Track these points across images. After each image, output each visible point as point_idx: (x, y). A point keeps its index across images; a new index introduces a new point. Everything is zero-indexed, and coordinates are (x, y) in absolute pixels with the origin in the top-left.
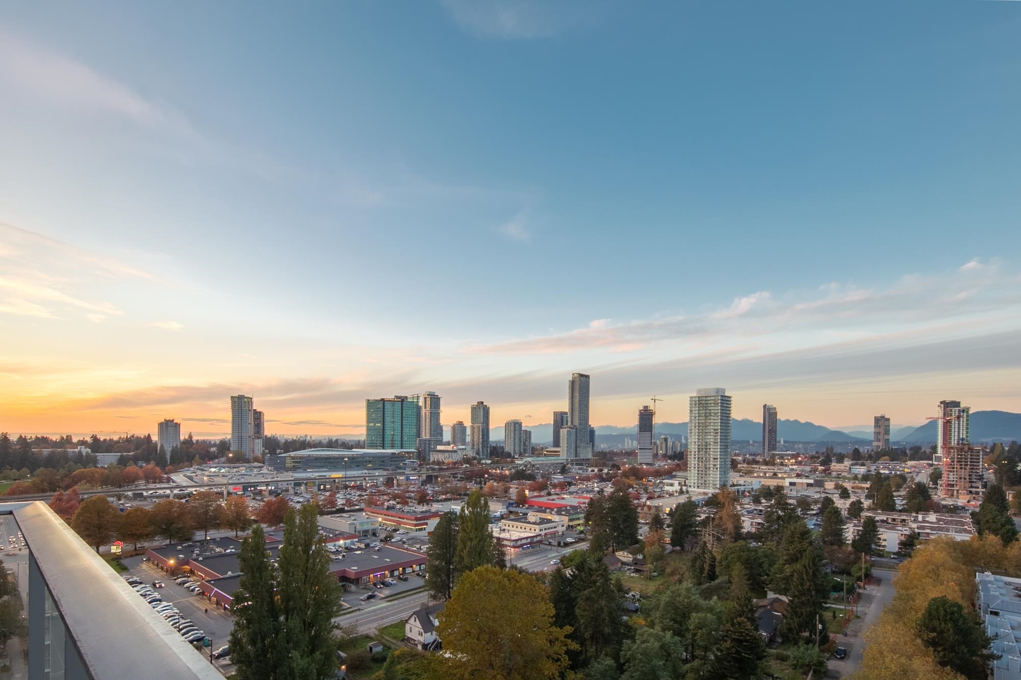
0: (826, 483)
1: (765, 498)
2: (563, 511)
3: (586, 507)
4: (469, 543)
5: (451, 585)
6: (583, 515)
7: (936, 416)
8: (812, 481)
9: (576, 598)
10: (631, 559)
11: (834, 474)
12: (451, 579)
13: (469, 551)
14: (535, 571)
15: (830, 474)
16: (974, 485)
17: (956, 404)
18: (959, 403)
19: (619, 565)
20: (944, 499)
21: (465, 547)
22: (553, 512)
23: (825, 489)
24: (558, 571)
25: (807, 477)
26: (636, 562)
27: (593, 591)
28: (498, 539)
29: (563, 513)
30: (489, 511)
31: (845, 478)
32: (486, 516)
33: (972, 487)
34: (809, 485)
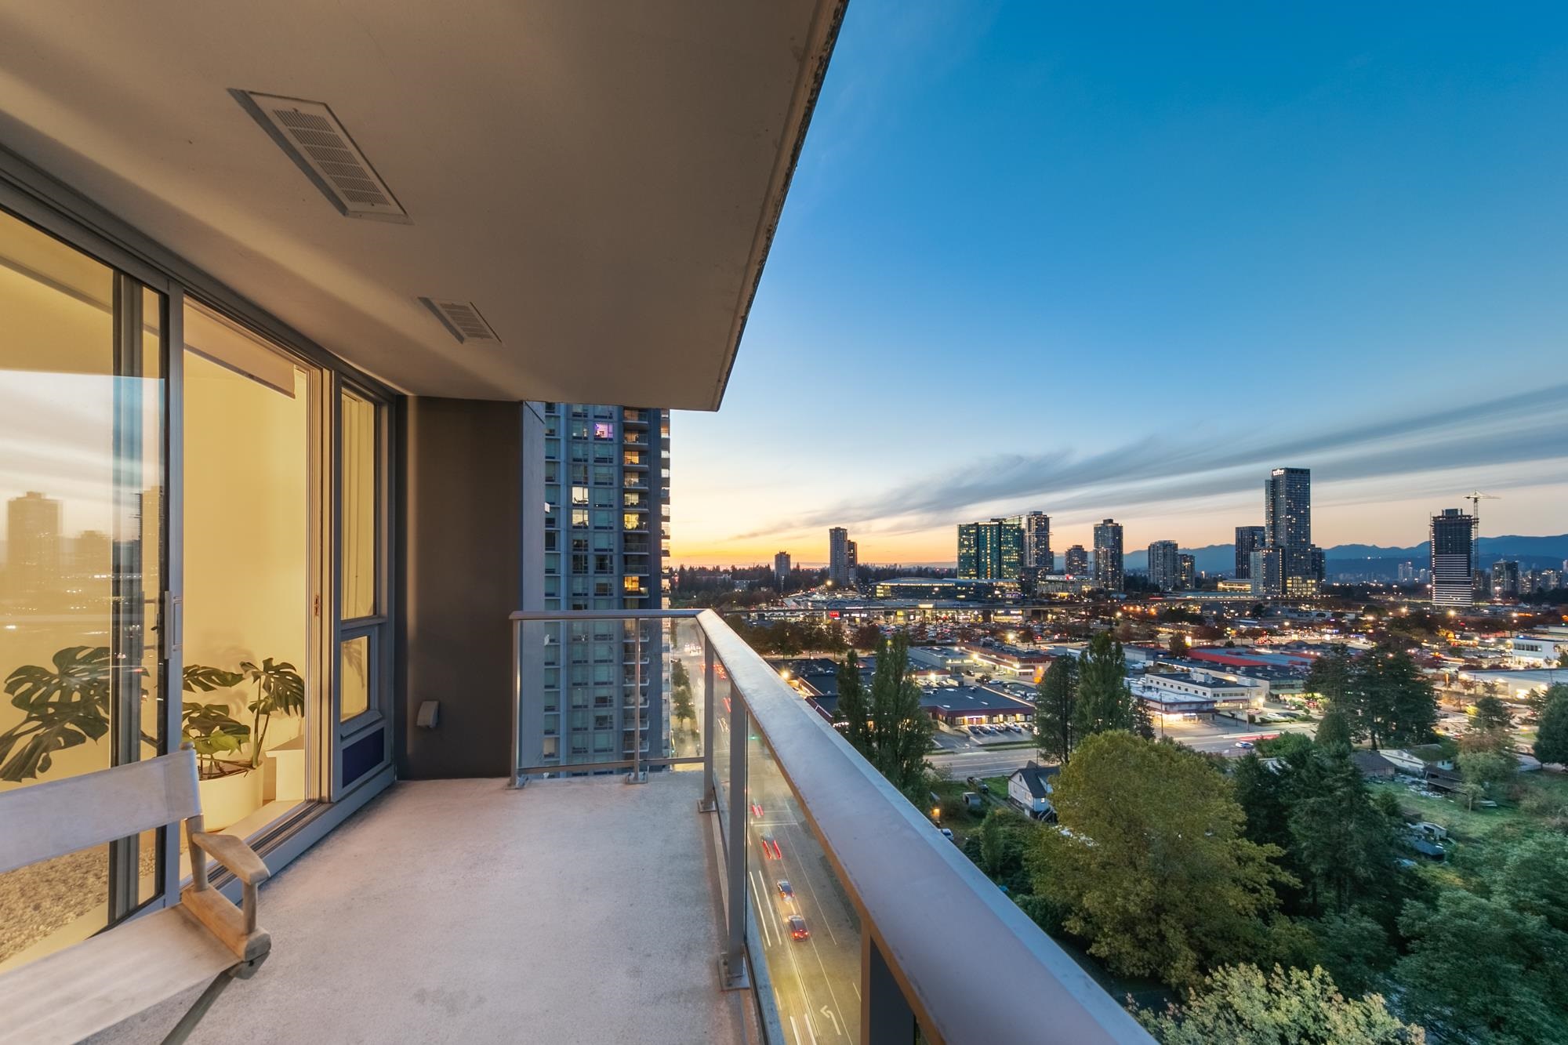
2: (1259, 672)
3: (1308, 671)
4: (1093, 698)
5: (1069, 747)
6: (1301, 682)
9: (1289, 806)
10: (1421, 767)
12: (1069, 740)
13: (1093, 708)
14: (1207, 752)
19: (1391, 772)
21: (1088, 702)
22: (1238, 672)
24: (1252, 758)
26: (1432, 774)
27: (1327, 801)
28: (1141, 699)
29: (1260, 675)
30: (1124, 660)
32: (1119, 667)
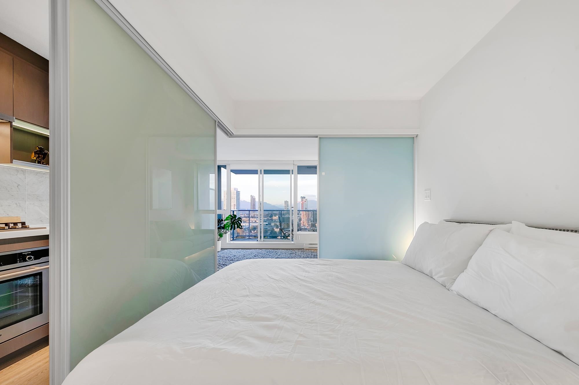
0: (272, 224)
1: (253, 230)
7: (300, 201)
8: (267, 223)
11: (274, 220)
15: (272, 220)
16: (309, 222)
17: (305, 198)
18: (305, 197)
20: (302, 227)
23: (271, 226)
25: (266, 222)
31: (277, 221)
33: (308, 222)
34: (267, 224)
